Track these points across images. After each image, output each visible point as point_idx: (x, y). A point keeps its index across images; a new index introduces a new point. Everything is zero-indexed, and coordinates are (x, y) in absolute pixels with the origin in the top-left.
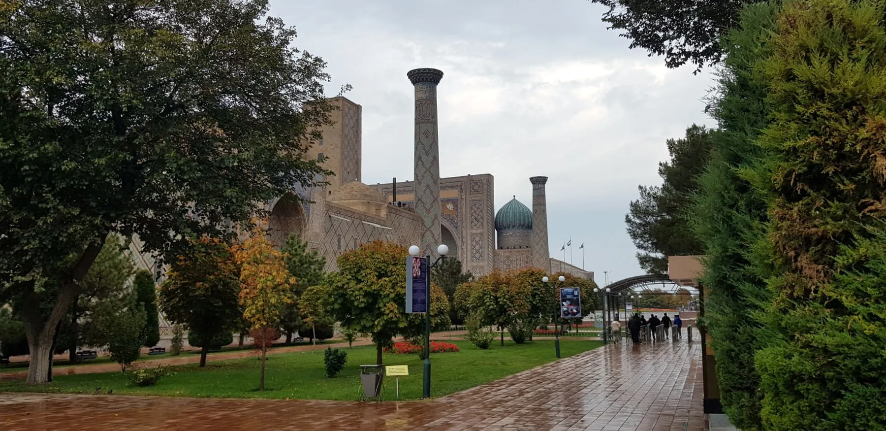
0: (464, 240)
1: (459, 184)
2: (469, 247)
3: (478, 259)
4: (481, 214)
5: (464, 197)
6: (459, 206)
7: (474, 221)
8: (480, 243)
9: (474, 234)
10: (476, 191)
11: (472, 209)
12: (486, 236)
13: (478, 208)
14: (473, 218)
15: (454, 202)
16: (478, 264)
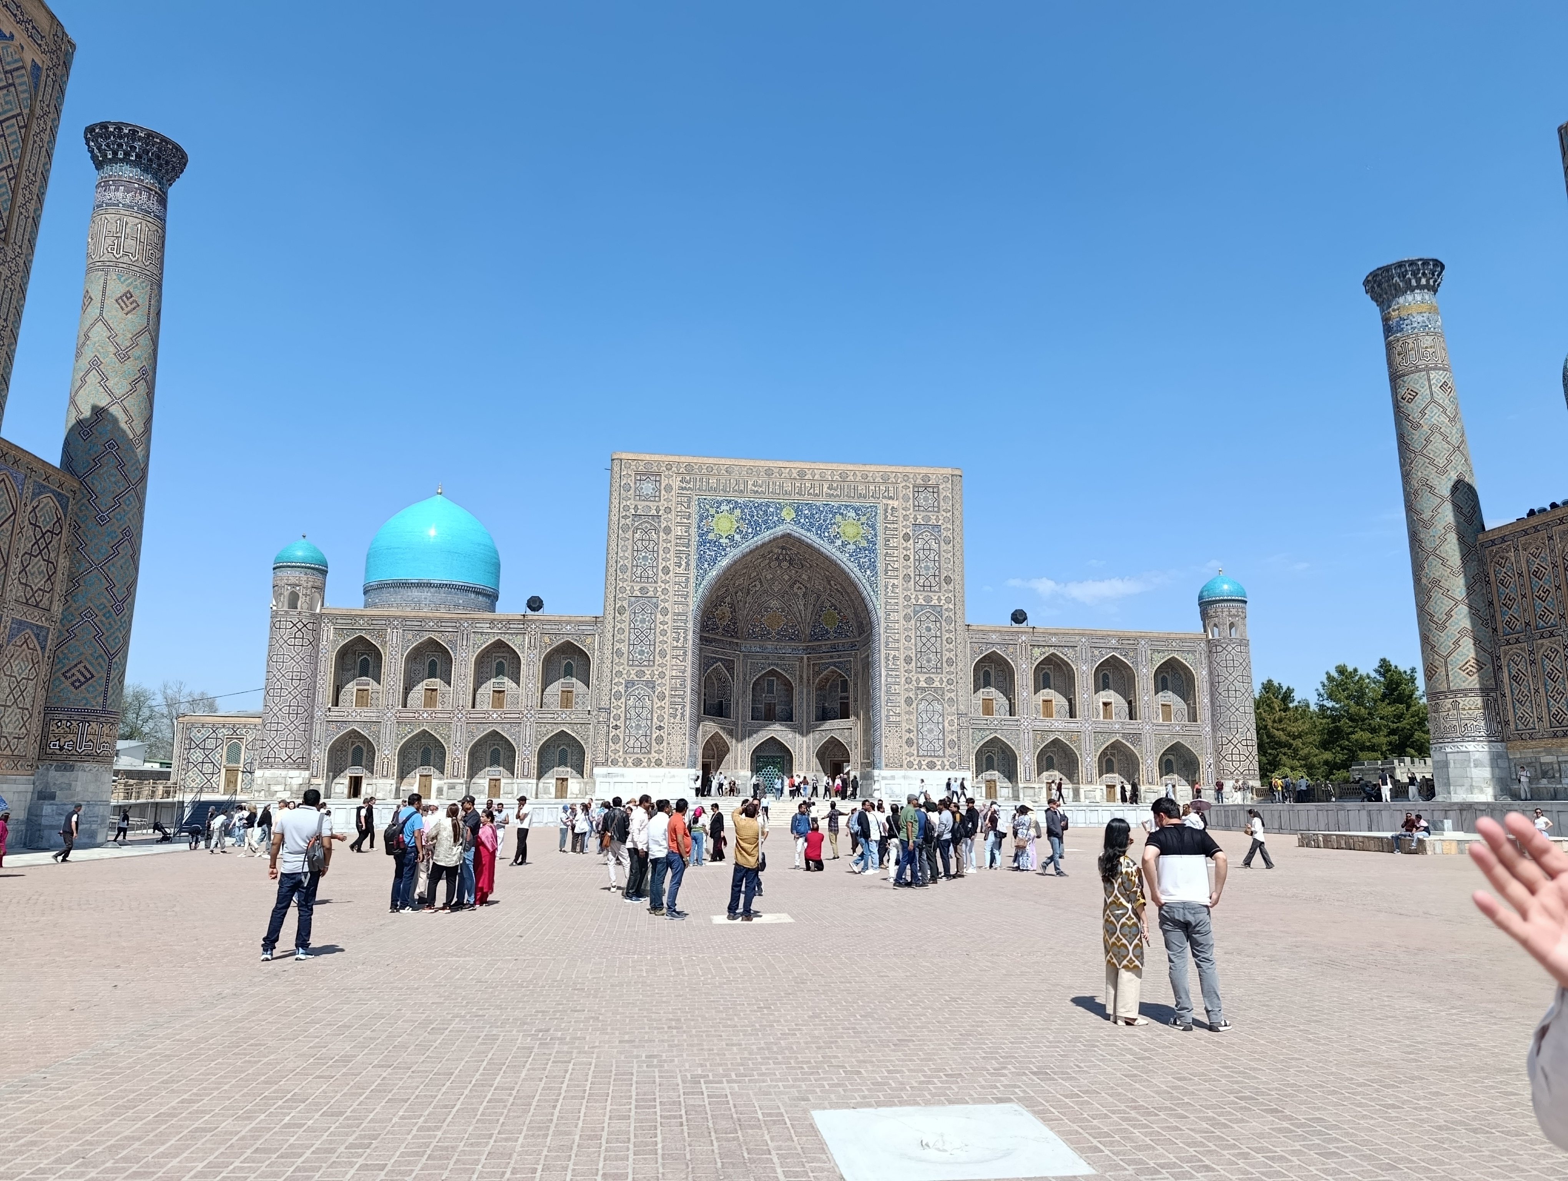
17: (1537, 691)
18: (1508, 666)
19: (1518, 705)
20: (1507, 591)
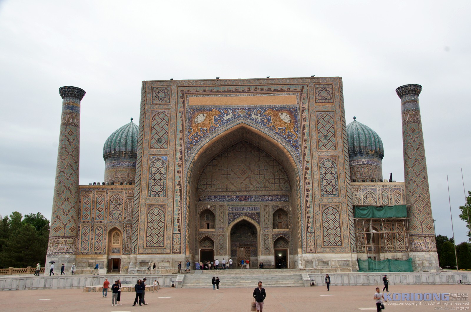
0: (308, 165)
1: (299, 87)
2: (316, 177)
3: (329, 194)
4: (332, 130)
5: (306, 105)
6: (299, 117)
7: (323, 139)
8: (333, 171)
9: (323, 158)
10: (324, 98)
11: (318, 123)
12: (341, 161)
13: (328, 122)
14: (320, 135)
15: (291, 111)
16: (330, 200)
17: (92, 239)
18: (82, 230)
19: (83, 243)
20: (87, 206)
